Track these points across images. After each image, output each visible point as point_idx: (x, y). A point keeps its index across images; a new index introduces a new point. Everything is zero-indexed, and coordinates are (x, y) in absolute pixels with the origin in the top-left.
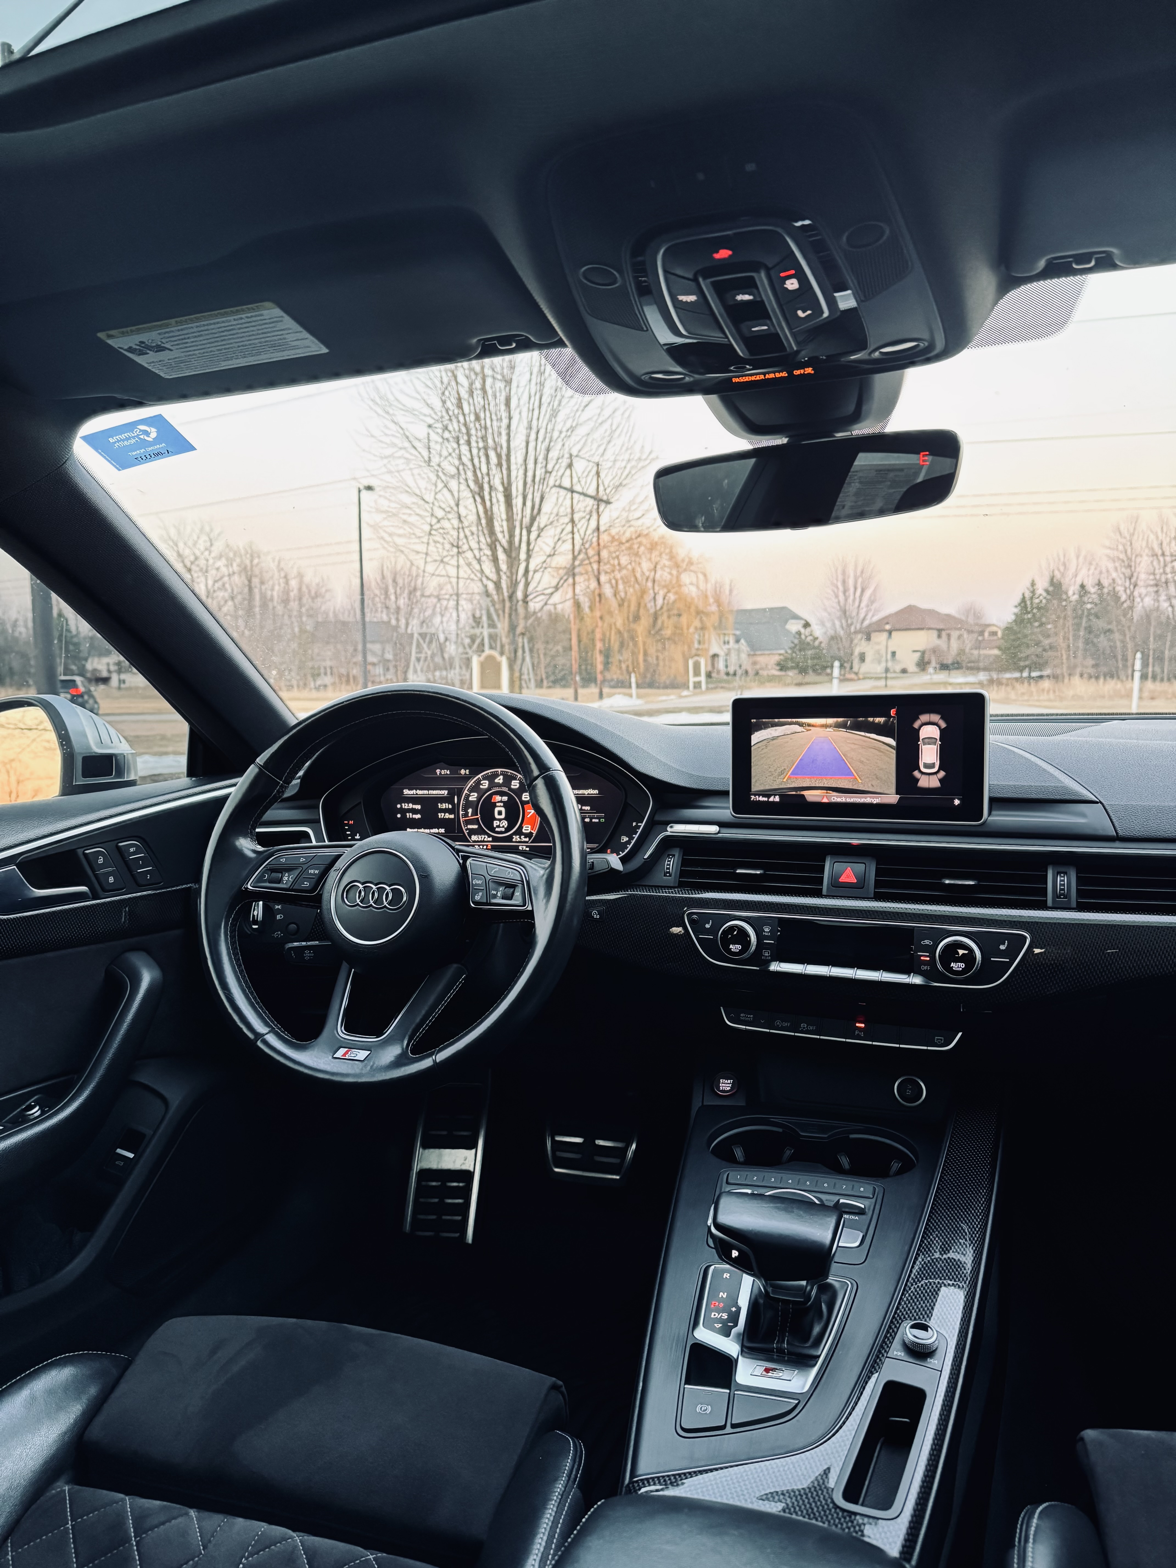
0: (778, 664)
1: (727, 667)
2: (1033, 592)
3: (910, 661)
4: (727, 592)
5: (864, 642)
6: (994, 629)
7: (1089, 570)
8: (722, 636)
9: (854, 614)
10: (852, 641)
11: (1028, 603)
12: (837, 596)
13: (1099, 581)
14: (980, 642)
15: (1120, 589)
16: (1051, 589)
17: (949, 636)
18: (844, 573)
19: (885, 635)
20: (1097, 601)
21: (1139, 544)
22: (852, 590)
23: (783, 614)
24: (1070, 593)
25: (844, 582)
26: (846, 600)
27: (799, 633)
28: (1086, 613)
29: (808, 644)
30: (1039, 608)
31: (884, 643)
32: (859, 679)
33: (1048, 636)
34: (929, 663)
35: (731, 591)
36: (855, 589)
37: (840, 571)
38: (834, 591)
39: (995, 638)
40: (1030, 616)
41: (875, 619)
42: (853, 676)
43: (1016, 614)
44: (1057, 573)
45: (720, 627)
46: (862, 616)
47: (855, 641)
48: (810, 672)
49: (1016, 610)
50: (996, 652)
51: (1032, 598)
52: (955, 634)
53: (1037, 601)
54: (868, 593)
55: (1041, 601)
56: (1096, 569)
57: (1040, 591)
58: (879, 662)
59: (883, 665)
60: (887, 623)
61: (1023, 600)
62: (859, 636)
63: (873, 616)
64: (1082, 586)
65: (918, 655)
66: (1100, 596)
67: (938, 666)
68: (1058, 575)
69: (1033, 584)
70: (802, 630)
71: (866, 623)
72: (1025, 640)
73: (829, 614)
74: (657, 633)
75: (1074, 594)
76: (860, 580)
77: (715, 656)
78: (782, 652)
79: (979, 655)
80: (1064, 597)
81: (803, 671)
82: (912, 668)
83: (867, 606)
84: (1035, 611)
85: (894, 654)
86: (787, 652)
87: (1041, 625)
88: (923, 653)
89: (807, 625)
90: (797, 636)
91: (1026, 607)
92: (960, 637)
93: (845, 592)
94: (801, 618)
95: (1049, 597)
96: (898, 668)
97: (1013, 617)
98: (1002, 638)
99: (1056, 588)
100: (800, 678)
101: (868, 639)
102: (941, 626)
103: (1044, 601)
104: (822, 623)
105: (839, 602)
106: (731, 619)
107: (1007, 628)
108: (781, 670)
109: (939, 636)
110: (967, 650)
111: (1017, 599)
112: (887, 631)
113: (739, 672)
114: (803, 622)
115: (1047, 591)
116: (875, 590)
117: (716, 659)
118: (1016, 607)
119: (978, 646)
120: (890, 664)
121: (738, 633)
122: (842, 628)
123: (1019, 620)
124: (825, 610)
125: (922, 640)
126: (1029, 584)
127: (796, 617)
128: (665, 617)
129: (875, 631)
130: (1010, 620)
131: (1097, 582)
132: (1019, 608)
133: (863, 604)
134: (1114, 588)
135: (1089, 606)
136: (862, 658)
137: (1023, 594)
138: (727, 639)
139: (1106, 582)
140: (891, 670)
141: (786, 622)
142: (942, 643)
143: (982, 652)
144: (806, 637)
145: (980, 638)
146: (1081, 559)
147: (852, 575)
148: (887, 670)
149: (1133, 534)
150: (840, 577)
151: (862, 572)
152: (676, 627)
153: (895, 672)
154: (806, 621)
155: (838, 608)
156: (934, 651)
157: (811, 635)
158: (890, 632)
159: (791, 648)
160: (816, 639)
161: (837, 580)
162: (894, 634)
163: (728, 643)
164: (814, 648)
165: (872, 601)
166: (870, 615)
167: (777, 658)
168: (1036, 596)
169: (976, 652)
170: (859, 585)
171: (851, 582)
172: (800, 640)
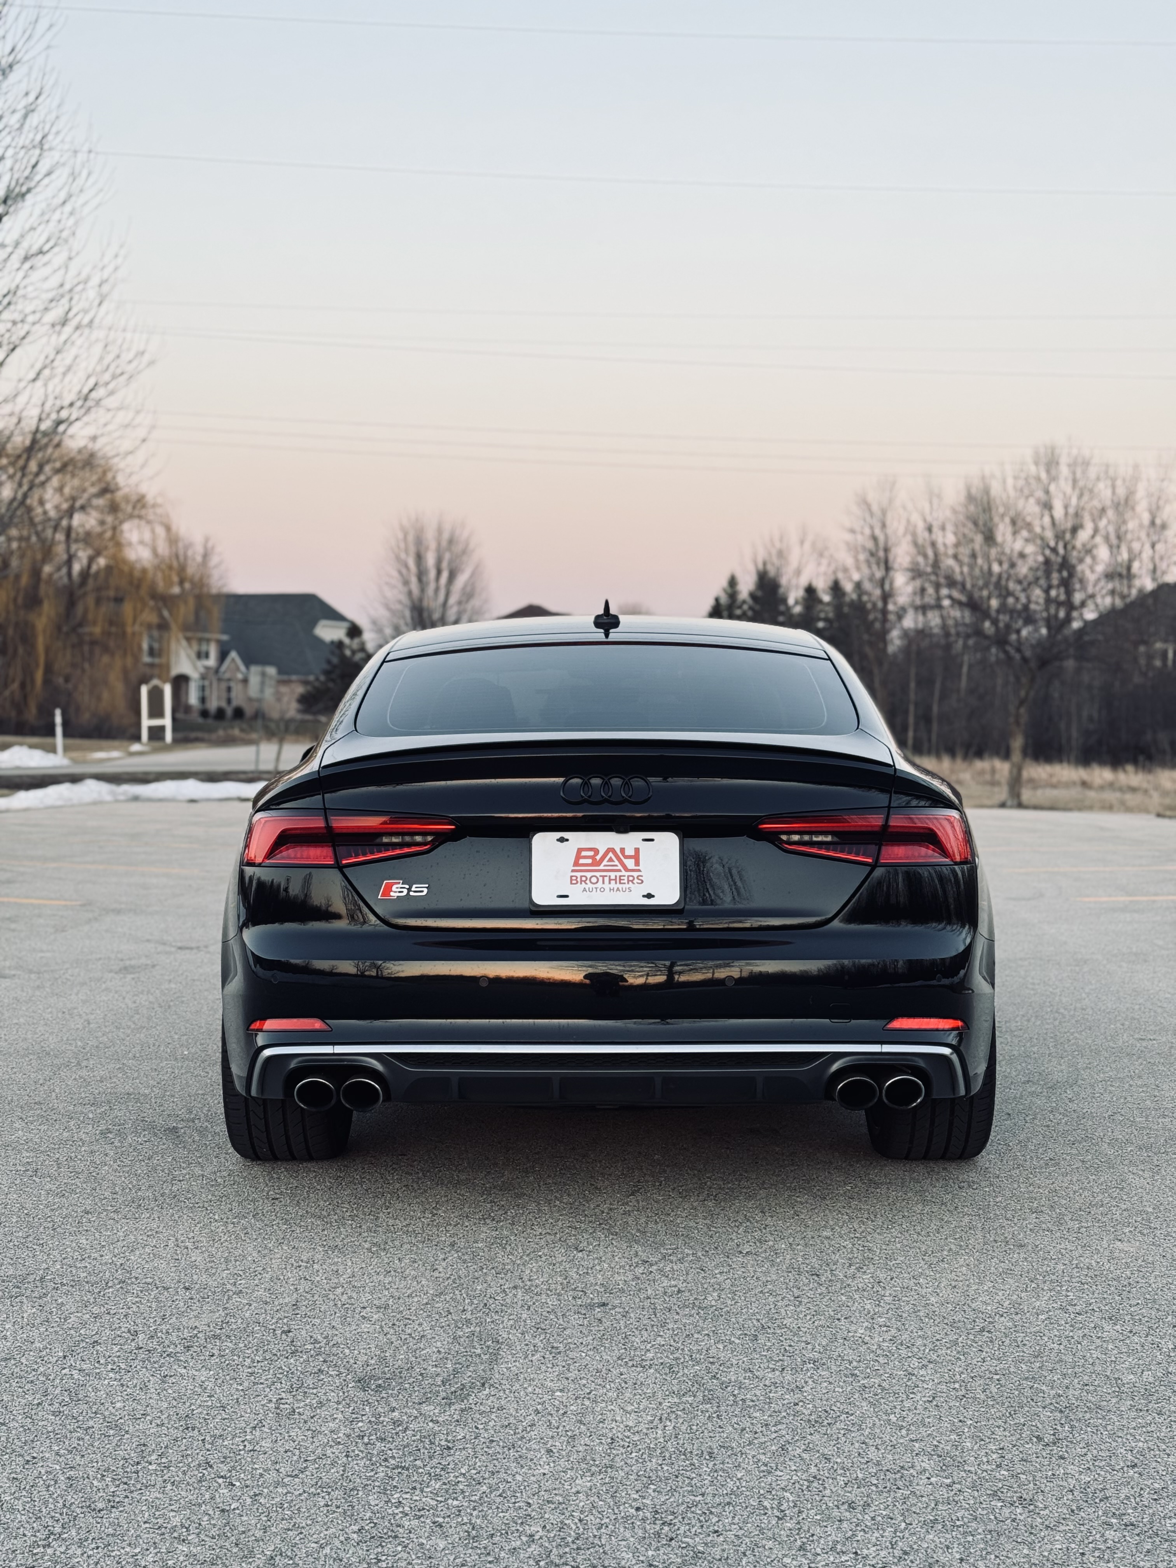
1: (203, 700)
2: (732, 595)
4: (198, 560)
7: (819, 564)
8: (195, 643)
13: (836, 584)
15: (868, 598)
16: (760, 593)
18: (419, 541)
20: (830, 616)
21: (896, 526)
22: (432, 574)
23: (312, 609)
24: (791, 601)
25: (419, 558)
26: (423, 590)
27: (340, 645)
36: (439, 572)
37: (411, 539)
38: (400, 573)
44: (769, 568)
45: (193, 627)
51: (730, 607)
54: (461, 580)
56: (831, 565)
57: (744, 593)
61: (717, 609)
64: (810, 591)
66: (837, 608)
68: (773, 568)
69: (732, 583)
70: (347, 641)
73: (393, 613)
74: (74, 629)
75: (797, 603)
76: (447, 556)
77: (183, 679)
78: (311, 678)
80: (782, 608)
83: (460, 604)
86: (318, 679)
89: (354, 631)
90: (335, 649)
93: (420, 574)
94: (340, 618)
95: (757, 607)
99: (769, 591)
104: (379, 630)
105: (410, 593)
106: (217, 613)
108: (308, 710)
113: (230, 713)
114: (345, 625)
115: (754, 596)
116: (473, 574)
117: (186, 685)
121: (224, 638)
124: (386, 606)
126: (725, 584)
127: (334, 615)
128: (90, 600)
131: (832, 584)
133: (452, 600)
134: (859, 596)
137: (717, 599)
138: (204, 648)
139: (845, 586)
141: (314, 623)
144: (354, 652)
147: (433, 545)
149: (887, 508)
150: (412, 549)
152: (111, 623)
154: (352, 623)
155: (407, 600)
157: (362, 650)
159: (325, 673)
161: (406, 554)
163: (207, 656)
165: (468, 596)
166: (464, 620)
168: (738, 603)
170: (445, 565)
171: (430, 560)
172: (343, 657)
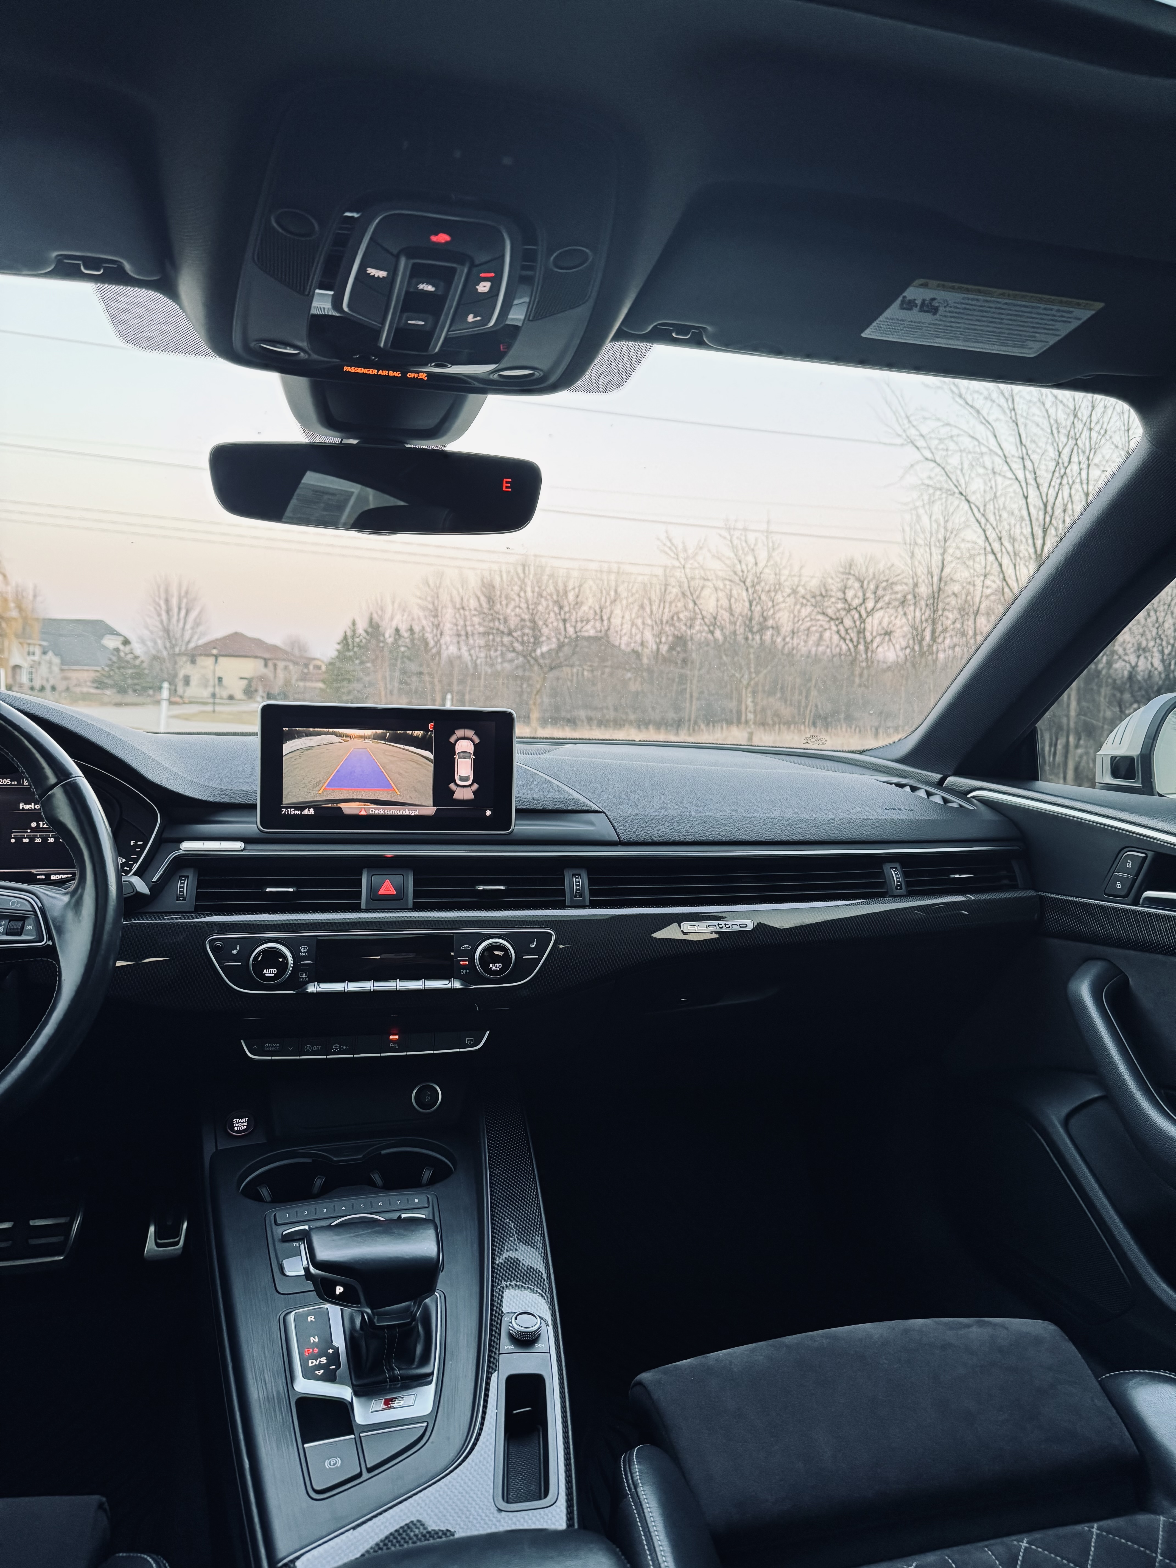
0: (94, 681)
1: (31, 680)
2: (354, 631)
3: (237, 688)
4: (31, 597)
5: (189, 665)
6: (318, 663)
7: (403, 616)
8: (26, 646)
9: (178, 635)
10: (176, 663)
11: (350, 641)
12: (159, 615)
13: (411, 626)
14: (306, 674)
15: (429, 636)
16: (370, 630)
17: (275, 666)
18: (167, 591)
19: (212, 659)
20: (409, 645)
21: (445, 597)
22: (175, 610)
23: (100, 628)
24: (387, 635)
25: (167, 601)
26: (169, 620)
27: (117, 650)
28: (400, 655)
29: (128, 662)
30: (359, 646)
31: (212, 667)
32: (185, 703)
33: (368, 674)
34: (256, 691)
35: (35, 596)
36: (180, 609)
37: (162, 590)
38: (155, 609)
39: (320, 672)
40: (351, 654)
41: (201, 642)
42: (178, 699)
43: (338, 650)
44: (375, 616)
45: (23, 636)
46: (187, 638)
47: (181, 663)
48: (130, 691)
49: (339, 647)
50: (321, 685)
51: (353, 637)
52: (281, 665)
53: (357, 640)
54: (193, 615)
55: (361, 641)
56: (408, 615)
57: (360, 630)
58: (206, 686)
59: (210, 690)
60: (214, 648)
61: (345, 638)
62: (184, 658)
63: (199, 639)
64: (397, 630)
65: (245, 682)
66: (412, 640)
67: (265, 695)
68: (376, 617)
69: (354, 624)
70: (121, 647)
71: (192, 645)
72: (348, 677)
73: (152, 632)
75: (390, 637)
76: (184, 601)
77: (16, 667)
78: (99, 668)
79: (305, 687)
80: (382, 638)
81: (122, 691)
82: (239, 695)
83: (192, 628)
84: (356, 649)
85: (220, 679)
86: (103, 669)
87: (362, 663)
88: (250, 680)
89: (126, 642)
90: (115, 653)
91: (348, 644)
92: (286, 668)
93: (168, 612)
94: (118, 634)
95: (368, 637)
96: (225, 694)
97: (336, 653)
98: (326, 672)
99: (374, 629)
100: (118, 698)
101: (193, 662)
102: (267, 656)
103: (364, 641)
104: (143, 642)
105: (162, 622)
106: (37, 627)
107: (331, 664)
108: (97, 688)
109: (266, 665)
110: (293, 681)
111: (339, 637)
112: (213, 655)
113: (48, 688)
114: (122, 639)
115: (366, 632)
116: (200, 613)
117: (18, 670)
118: (339, 644)
119: (304, 678)
120: (217, 690)
121: (45, 643)
122: (165, 648)
123: (342, 656)
124: (147, 628)
125: (249, 667)
126: (350, 624)
127: (113, 632)
129: (201, 655)
130: (333, 657)
131: (409, 627)
132: (342, 644)
133: (188, 627)
134: (423, 634)
135: (403, 649)
136: (187, 681)
137: (345, 632)
138: (32, 649)
139: (417, 629)
140: (218, 696)
141: (102, 637)
142: (268, 672)
143: (308, 684)
144: (126, 654)
145: (306, 671)
146: (396, 605)
147: (176, 594)
148: (214, 695)
149: (439, 587)
150: (163, 596)
151: (187, 593)
153: (221, 698)
154: (125, 637)
155: (160, 626)
156: (262, 679)
157: (132, 653)
158: (216, 657)
159: (108, 666)
160: (136, 657)
161: (160, 597)
162: (221, 659)
163: (34, 654)
164: (135, 667)
165: (197, 624)
166: (196, 637)
167: (93, 675)
168: (357, 635)
169: (301, 684)
170: (183, 605)
171: (174, 602)
172: (119, 658)
